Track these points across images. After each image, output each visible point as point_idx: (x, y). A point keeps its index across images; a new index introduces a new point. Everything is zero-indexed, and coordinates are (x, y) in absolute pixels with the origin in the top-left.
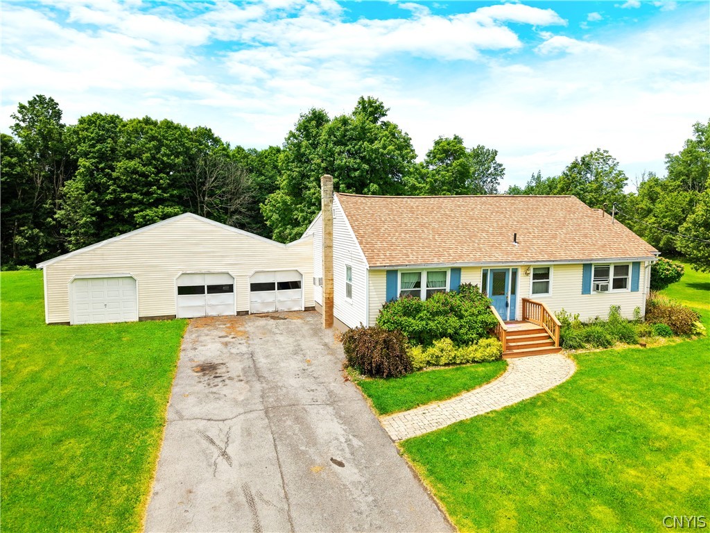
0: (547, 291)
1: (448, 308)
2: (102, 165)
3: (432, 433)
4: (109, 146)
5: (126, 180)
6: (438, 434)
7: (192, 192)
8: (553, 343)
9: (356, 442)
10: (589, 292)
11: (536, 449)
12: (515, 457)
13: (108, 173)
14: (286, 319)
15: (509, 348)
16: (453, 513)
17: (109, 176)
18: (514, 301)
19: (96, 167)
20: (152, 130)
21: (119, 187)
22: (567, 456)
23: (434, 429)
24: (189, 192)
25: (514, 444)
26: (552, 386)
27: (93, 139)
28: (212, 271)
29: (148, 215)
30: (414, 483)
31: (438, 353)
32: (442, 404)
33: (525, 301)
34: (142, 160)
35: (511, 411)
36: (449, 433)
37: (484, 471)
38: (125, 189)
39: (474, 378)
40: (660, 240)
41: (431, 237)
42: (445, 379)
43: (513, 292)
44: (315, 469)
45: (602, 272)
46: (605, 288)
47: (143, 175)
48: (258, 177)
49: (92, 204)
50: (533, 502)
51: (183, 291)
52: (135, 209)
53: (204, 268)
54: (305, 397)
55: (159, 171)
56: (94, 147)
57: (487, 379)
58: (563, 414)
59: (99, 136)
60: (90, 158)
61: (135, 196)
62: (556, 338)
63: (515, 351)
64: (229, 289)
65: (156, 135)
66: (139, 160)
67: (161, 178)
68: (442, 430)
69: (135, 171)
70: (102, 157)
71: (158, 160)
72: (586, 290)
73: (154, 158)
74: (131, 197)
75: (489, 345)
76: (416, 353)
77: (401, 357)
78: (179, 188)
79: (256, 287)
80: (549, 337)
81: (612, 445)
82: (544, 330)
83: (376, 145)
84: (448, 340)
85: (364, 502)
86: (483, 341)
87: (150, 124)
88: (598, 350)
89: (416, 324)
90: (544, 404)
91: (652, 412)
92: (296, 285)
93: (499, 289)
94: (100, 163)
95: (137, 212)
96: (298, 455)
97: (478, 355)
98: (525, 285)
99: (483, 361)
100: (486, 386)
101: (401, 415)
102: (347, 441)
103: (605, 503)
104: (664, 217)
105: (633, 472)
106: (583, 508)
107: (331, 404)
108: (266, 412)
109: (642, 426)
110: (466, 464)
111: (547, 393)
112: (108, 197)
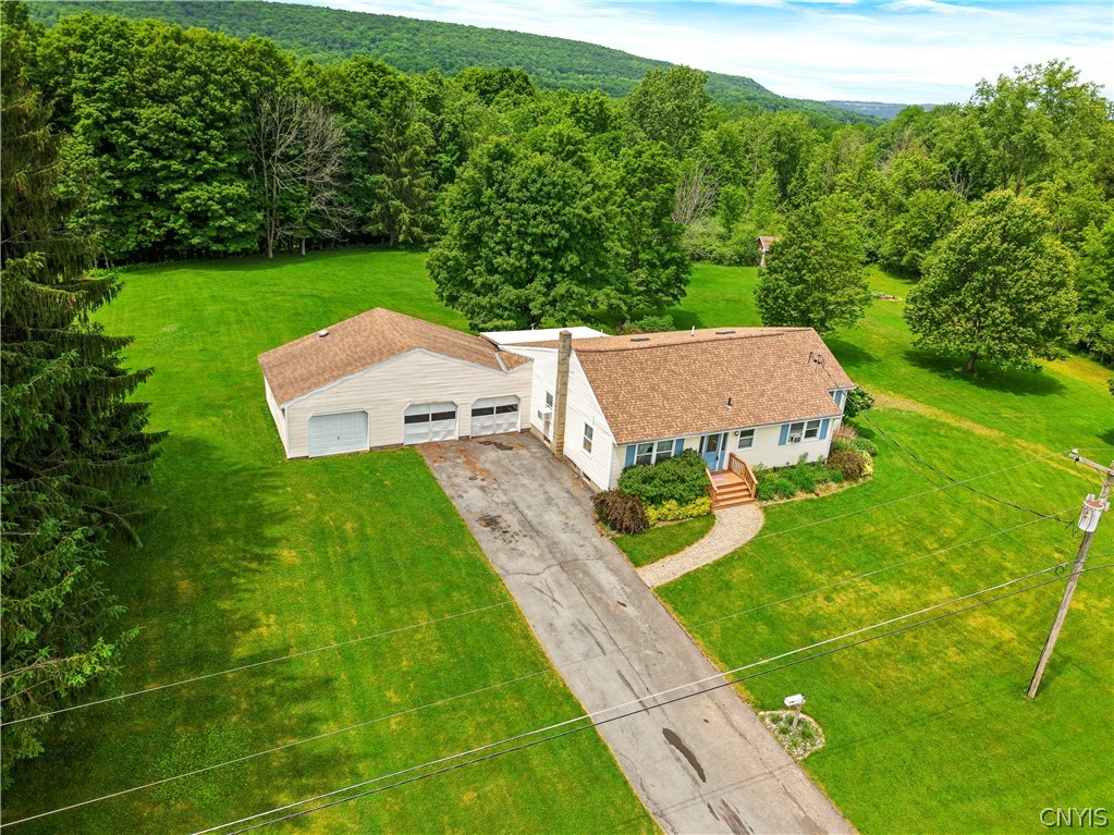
0: (750, 445)
1: (676, 478)
2: (117, 114)
3: (671, 582)
4: (125, 80)
5: (158, 140)
6: (675, 582)
7: (256, 156)
8: (750, 495)
9: (626, 589)
10: (785, 443)
11: (732, 593)
12: (721, 597)
13: (128, 126)
14: (511, 449)
15: (718, 501)
16: (690, 632)
17: (131, 133)
18: (723, 455)
19: (109, 117)
20: (189, 54)
21: (146, 149)
22: (749, 596)
23: (672, 579)
24: (251, 155)
25: (720, 589)
26: (744, 542)
27: (97, 68)
28: (438, 401)
29: (198, 198)
30: (667, 615)
31: (667, 512)
32: (673, 557)
33: (731, 455)
34: (180, 107)
35: (718, 563)
36: (681, 582)
37: (703, 606)
38: (156, 153)
39: (693, 534)
40: (904, 254)
41: (660, 403)
42: (674, 535)
43: (723, 449)
44: (612, 609)
45: (797, 427)
46: (798, 440)
47: (185, 132)
48: (347, 121)
49: (109, 178)
50: (729, 625)
51: (409, 420)
52: (176, 187)
53: (430, 398)
54: (581, 553)
55: (209, 126)
56: (102, 82)
57: (702, 534)
58: (750, 566)
59: (105, 62)
60: (95, 101)
61: (175, 165)
62: (753, 492)
63: (722, 504)
64: (451, 415)
65: (198, 64)
66: (174, 107)
67: (212, 138)
68: (677, 580)
69: (171, 127)
70: (117, 99)
71: (204, 106)
72: (782, 442)
73: (198, 103)
74: (170, 167)
75: (703, 504)
76: (652, 513)
77: (642, 520)
78: (239, 150)
79: (476, 413)
80: (748, 490)
81: (776, 588)
82: (744, 483)
83: (578, 208)
84: (674, 501)
85: (644, 627)
86: (699, 501)
87: (184, 42)
88: (782, 502)
89: (651, 490)
90: (739, 558)
91: (805, 562)
92: (513, 408)
93: (712, 447)
94: (112, 109)
95: (179, 191)
96: (599, 600)
97: (695, 512)
98: (733, 444)
99: (698, 516)
100: (701, 541)
101: (648, 567)
102: (622, 588)
103: (765, 624)
104: (915, 225)
105: (783, 606)
106: (754, 627)
107: (600, 558)
108: (561, 567)
109: (796, 573)
110: (694, 603)
111: (741, 548)
112: (132, 166)
